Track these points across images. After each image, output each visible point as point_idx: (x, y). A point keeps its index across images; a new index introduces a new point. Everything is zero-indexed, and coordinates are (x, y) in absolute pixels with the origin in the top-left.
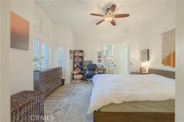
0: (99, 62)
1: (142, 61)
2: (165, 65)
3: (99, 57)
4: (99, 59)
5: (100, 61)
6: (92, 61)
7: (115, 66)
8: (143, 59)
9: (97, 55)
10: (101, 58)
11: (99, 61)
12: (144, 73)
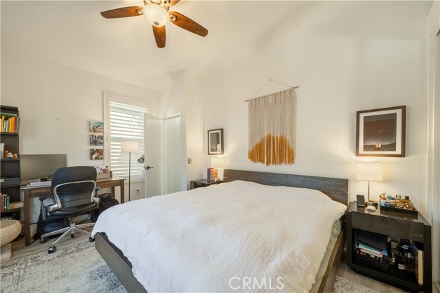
0: (96, 158)
1: (209, 154)
2: (255, 162)
3: (94, 141)
4: (95, 147)
5: (98, 154)
6: (65, 157)
7: (148, 168)
8: (212, 150)
9: (86, 134)
10: (102, 144)
11: (94, 156)
12: (216, 179)
